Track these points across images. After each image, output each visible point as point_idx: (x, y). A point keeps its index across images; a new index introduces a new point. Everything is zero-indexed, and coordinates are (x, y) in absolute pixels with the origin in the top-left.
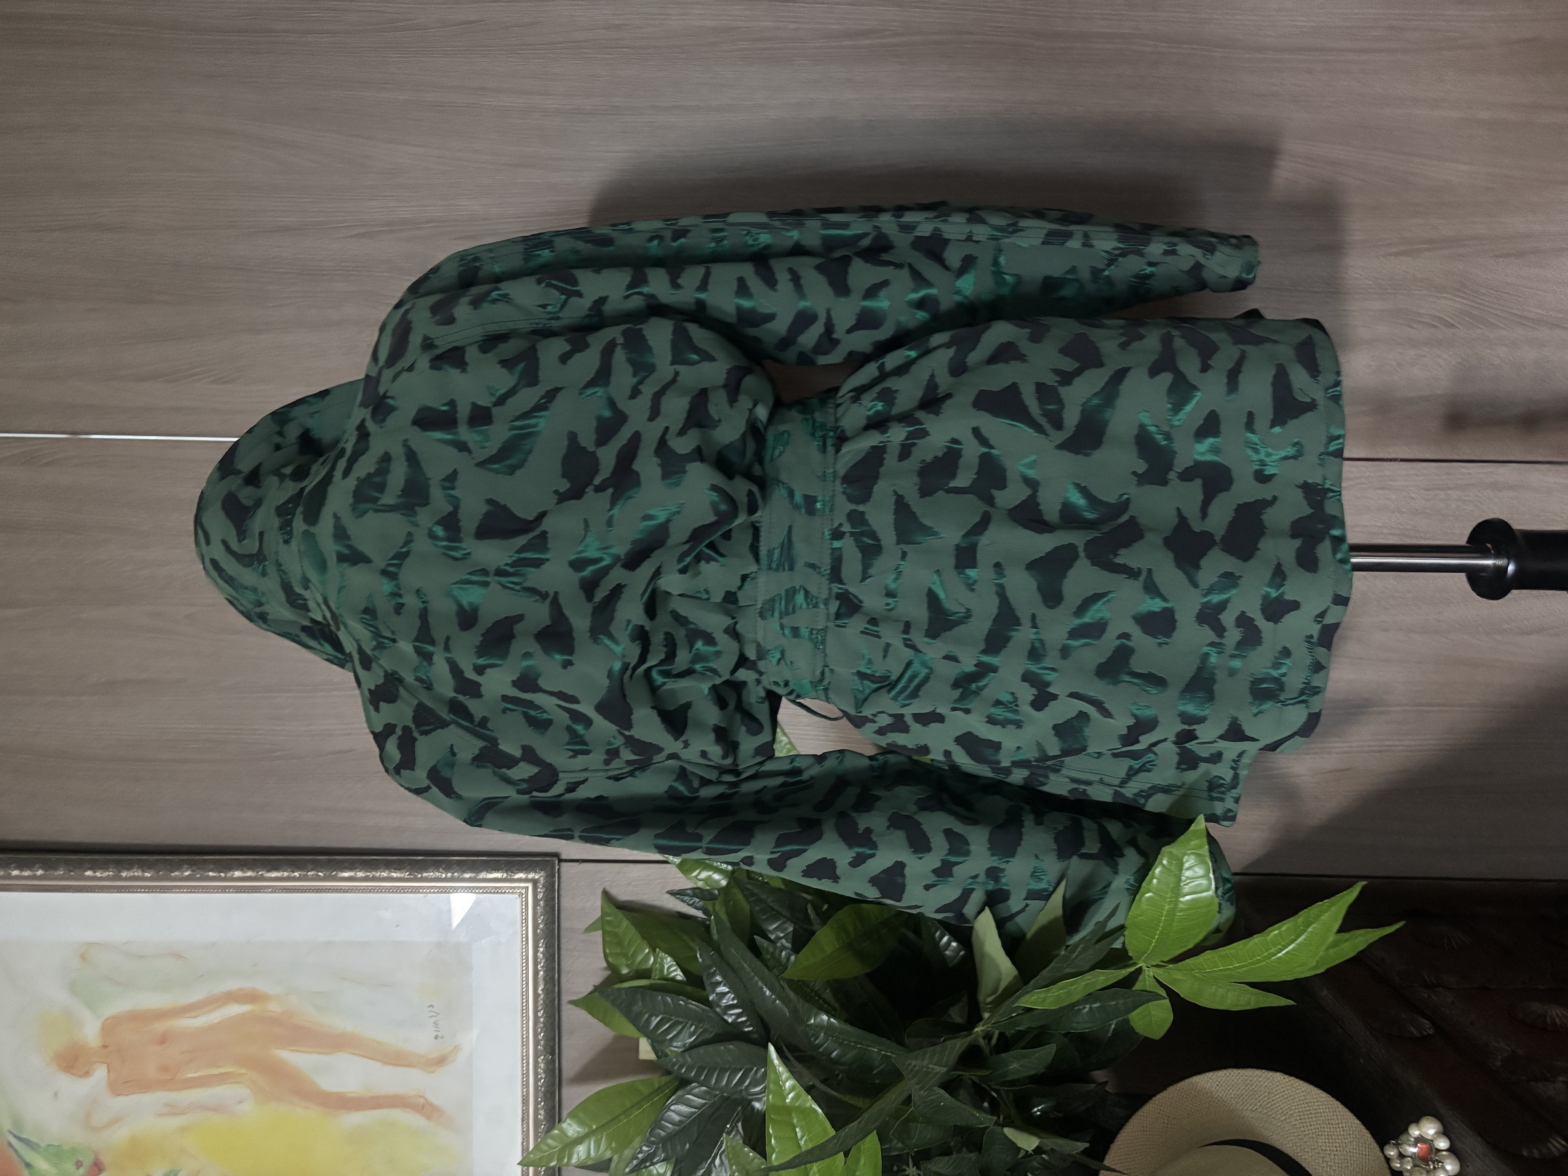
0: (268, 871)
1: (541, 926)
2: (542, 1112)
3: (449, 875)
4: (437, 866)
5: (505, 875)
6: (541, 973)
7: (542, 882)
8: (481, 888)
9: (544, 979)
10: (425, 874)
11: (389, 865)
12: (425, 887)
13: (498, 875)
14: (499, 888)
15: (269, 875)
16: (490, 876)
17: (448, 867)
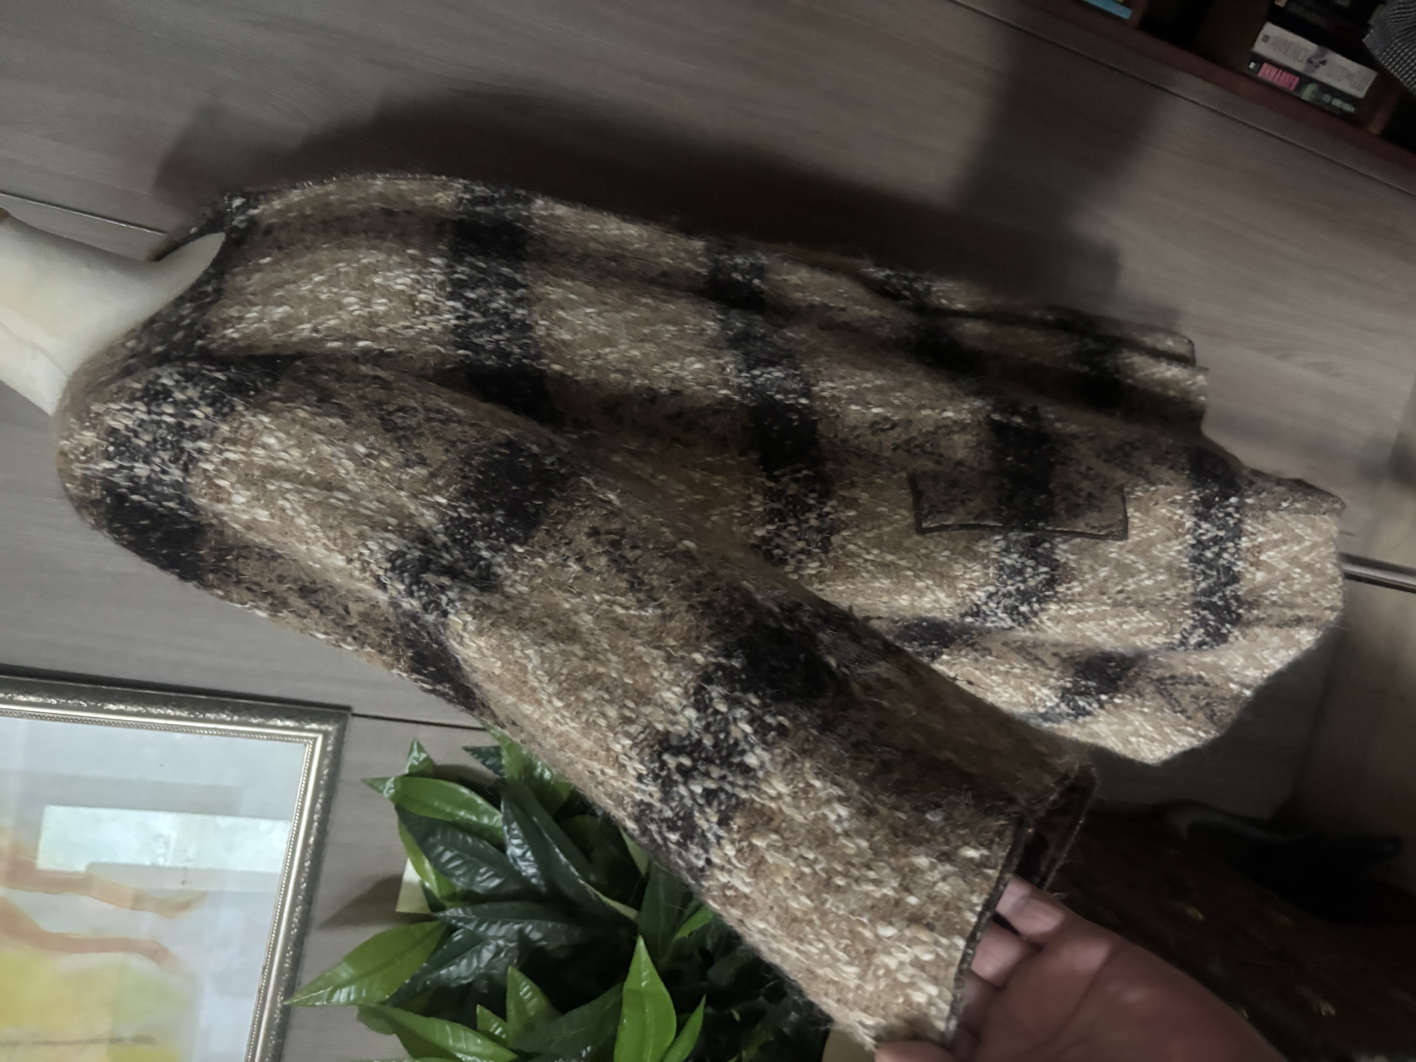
0: (19, 694)
1: (325, 778)
2: (288, 961)
3: (236, 718)
4: (221, 707)
5: (297, 724)
6: (316, 824)
7: (335, 733)
8: (266, 734)
9: (318, 830)
10: (208, 715)
11: (165, 702)
12: (203, 729)
13: (289, 723)
14: (287, 736)
15: (22, 698)
16: (279, 723)
17: (236, 710)
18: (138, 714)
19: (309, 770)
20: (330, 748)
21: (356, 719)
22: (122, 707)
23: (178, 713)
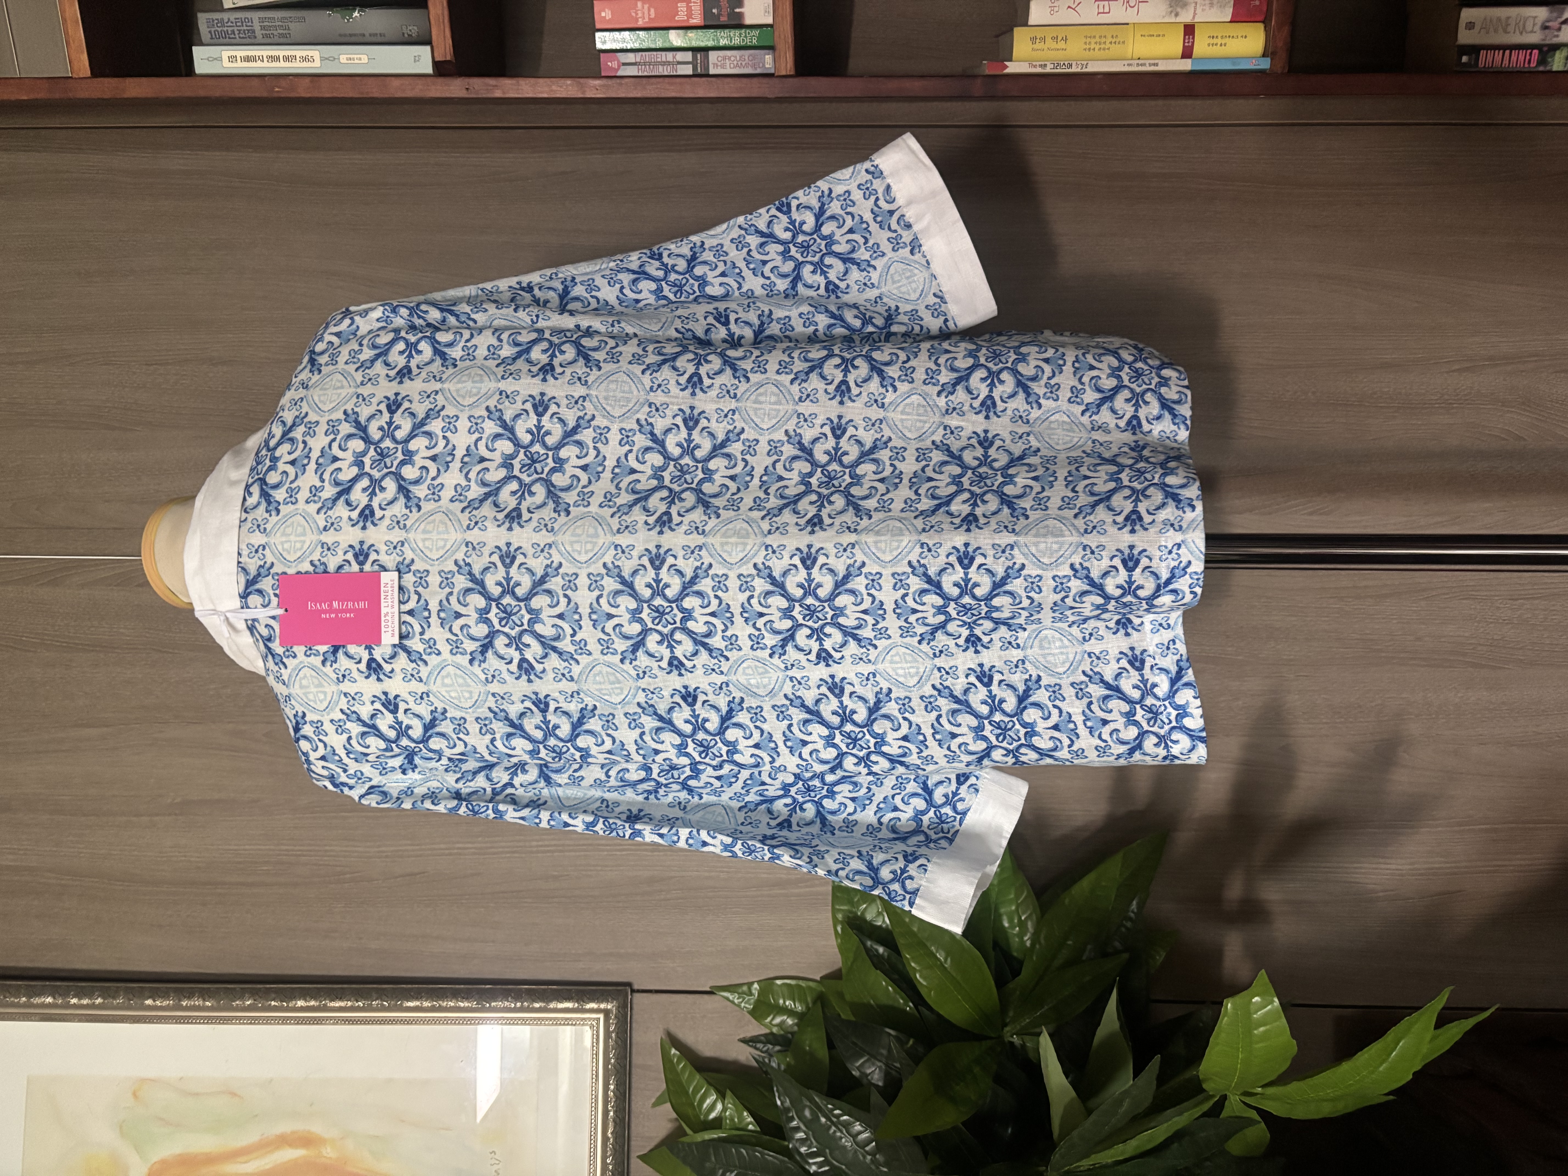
1: (612, 1061)
3: (519, 1005)
4: (505, 995)
5: (576, 1005)
6: (612, 1114)
7: (614, 1012)
8: (550, 1019)
9: (614, 1121)
10: (494, 1004)
11: (455, 995)
12: (492, 1018)
13: (569, 1005)
14: (570, 1019)
15: (333, 1004)
16: (561, 1006)
17: (518, 996)
18: (432, 1009)
19: (597, 1054)
20: (612, 1028)
21: (636, 995)
22: (418, 1003)
23: (466, 1004)
